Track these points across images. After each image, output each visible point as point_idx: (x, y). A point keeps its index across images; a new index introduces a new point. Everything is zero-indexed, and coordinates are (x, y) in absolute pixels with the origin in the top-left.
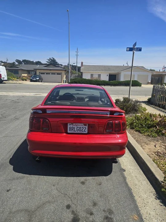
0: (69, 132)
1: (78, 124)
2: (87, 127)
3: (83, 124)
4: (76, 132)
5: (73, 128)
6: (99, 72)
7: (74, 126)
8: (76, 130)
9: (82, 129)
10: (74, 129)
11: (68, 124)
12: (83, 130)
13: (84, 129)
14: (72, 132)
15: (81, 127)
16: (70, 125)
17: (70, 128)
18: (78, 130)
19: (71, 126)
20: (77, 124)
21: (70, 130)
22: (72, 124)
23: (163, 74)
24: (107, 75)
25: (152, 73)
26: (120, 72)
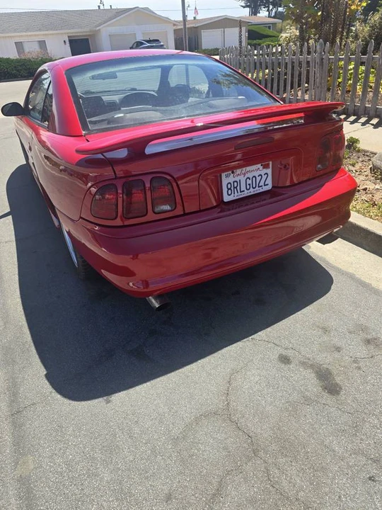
0: (226, 198)
1: (248, 168)
2: (269, 171)
3: (259, 166)
4: (246, 193)
5: (235, 183)
6: (40, 35)
7: (237, 179)
8: (243, 188)
9: (258, 179)
10: (238, 188)
11: (223, 175)
12: (262, 183)
13: (264, 177)
14: (236, 198)
15: (256, 174)
16: (227, 176)
17: (229, 186)
18: (248, 188)
19: (231, 179)
20: (244, 169)
21: (230, 192)
22: (233, 172)
23: (197, 27)
24: (65, 41)
25: (174, 25)
26: (98, 28)
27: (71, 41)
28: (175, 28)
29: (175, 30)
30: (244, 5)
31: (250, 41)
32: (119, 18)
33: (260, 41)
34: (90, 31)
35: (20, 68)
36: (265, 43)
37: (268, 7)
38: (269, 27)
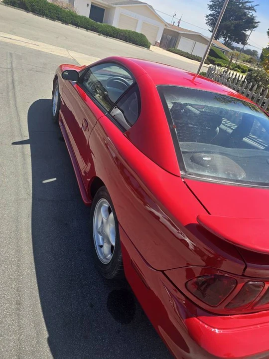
23: (180, 33)
24: (88, 5)
25: (166, 25)
26: (115, 6)
27: (92, 6)
28: (165, 27)
29: (165, 29)
30: (211, 30)
31: (210, 57)
32: (130, 5)
33: (216, 59)
34: (108, 6)
35: (52, 11)
36: (218, 61)
37: (226, 38)
38: (223, 52)
